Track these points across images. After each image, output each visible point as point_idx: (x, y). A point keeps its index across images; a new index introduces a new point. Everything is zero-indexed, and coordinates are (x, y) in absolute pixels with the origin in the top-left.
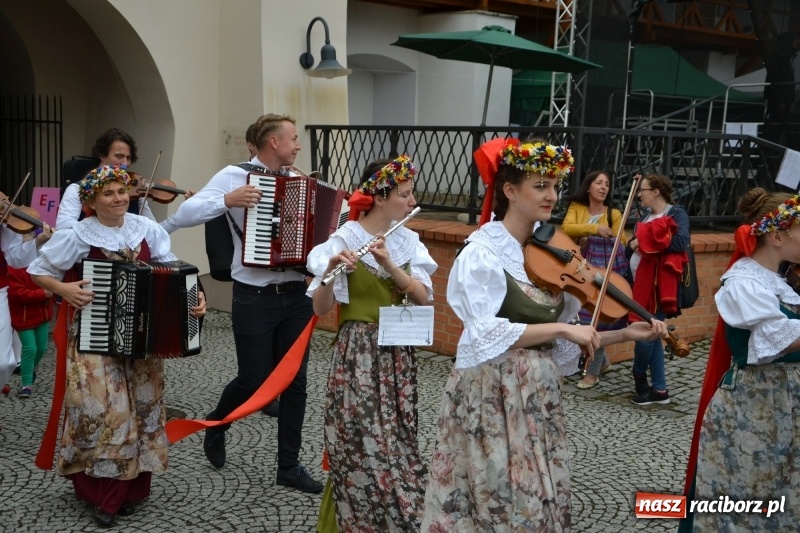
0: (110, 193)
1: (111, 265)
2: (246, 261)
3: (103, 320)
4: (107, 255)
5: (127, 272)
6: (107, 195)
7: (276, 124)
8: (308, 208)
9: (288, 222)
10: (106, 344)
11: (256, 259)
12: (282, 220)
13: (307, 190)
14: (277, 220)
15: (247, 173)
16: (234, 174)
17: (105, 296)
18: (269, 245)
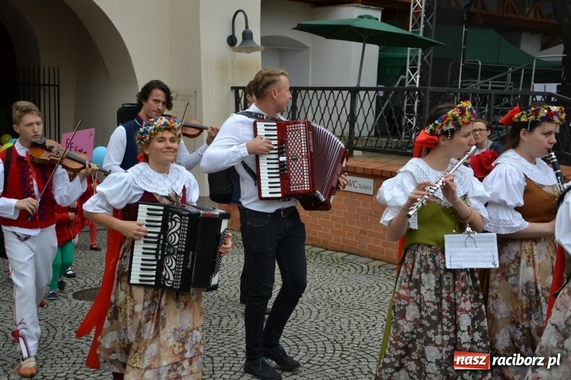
0: (162, 140)
1: (162, 208)
2: (263, 196)
3: (153, 257)
4: (158, 198)
5: (181, 215)
6: (160, 141)
7: (276, 78)
8: (308, 147)
9: (294, 160)
10: (154, 278)
11: (270, 193)
12: (288, 159)
13: (306, 132)
14: (283, 159)
15: (253, 120)
16: (242, 122)
17: (156, 235)
18: (278, 180)
